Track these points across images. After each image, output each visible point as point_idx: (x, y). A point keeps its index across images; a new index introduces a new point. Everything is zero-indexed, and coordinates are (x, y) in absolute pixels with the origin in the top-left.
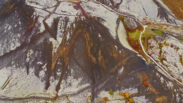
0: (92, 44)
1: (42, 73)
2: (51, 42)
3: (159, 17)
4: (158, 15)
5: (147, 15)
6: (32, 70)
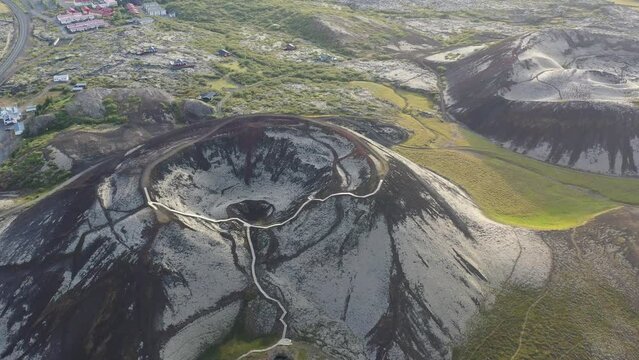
0: (108, 316)
1: (17, 327)
2: (63, 279)
3: (369, 339)
4: (370, 333)
5: (344, 319)
6: (10, 313)
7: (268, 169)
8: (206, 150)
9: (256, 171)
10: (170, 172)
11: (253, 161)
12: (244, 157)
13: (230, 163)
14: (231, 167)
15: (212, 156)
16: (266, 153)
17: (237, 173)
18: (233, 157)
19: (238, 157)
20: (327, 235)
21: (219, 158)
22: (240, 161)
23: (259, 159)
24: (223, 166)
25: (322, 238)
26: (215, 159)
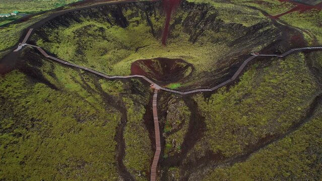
7: (187, 31)
8: (126, 10)
9: (174, 33)
10: (79, 22)
11: (171, 23)
12: (163, 19)
13: (149, 23)
14: (149, 28)
15: (132, 16)
16: (185, 16)
17: (154, 33)
18: (152, 19)
19: (157, 19)
20: (303, 119)
21: (138, 19)
22: (159, 22)
23: (178, 21)
24: (141, 25)
25: (296, 125)
26: (135, 19)
